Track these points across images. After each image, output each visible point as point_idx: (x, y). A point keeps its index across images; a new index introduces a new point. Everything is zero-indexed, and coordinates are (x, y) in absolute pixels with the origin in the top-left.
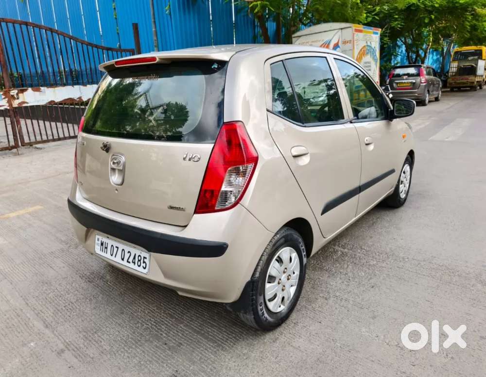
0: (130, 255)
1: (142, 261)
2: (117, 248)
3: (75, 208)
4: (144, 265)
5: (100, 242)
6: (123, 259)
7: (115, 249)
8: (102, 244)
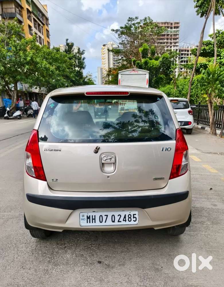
0: (120, 217)
1: (132, 217)
4: (135, 219)
5: (85, 217)
6: (114, 222)
7: (105, 217)
8: (88, 218)
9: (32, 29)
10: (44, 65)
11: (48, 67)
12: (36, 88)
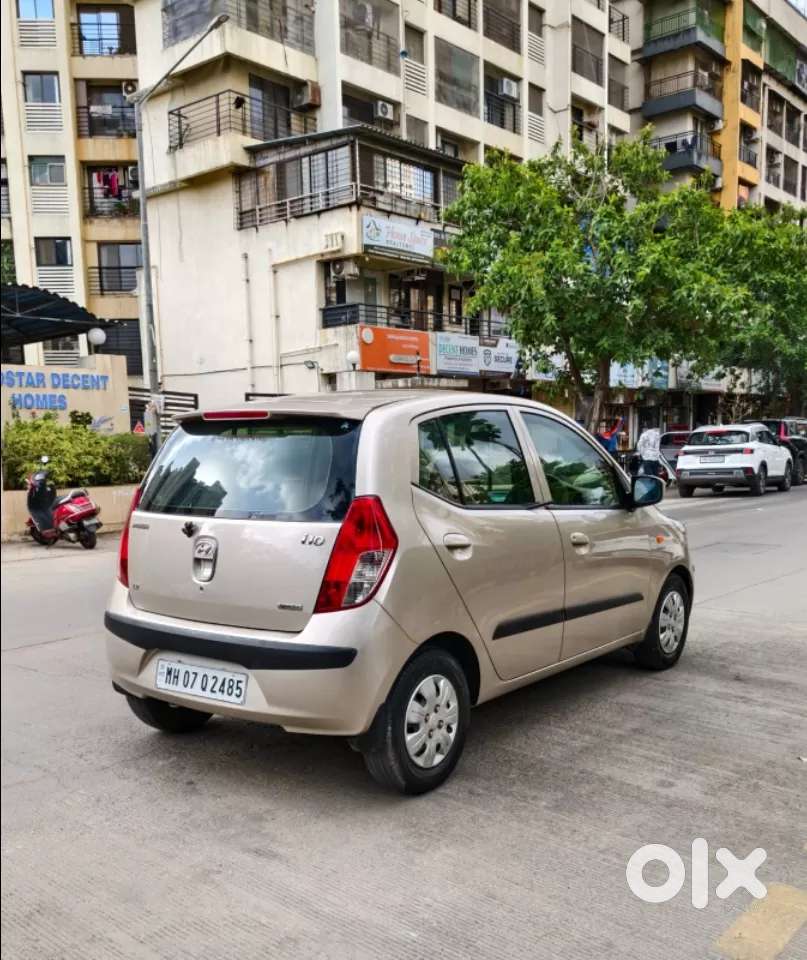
0: (216, 683)
1: (235, 687)
2: (196, 674)
3: (116, 625)
4: (238, 692)
5: (165, 671)
6: (204, 689)
7: (192, 677)
8: (169, 672)
9: (754, 138)
10: (703, 291)
11: (717, 296)
12: (720, 376)
